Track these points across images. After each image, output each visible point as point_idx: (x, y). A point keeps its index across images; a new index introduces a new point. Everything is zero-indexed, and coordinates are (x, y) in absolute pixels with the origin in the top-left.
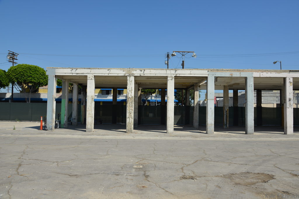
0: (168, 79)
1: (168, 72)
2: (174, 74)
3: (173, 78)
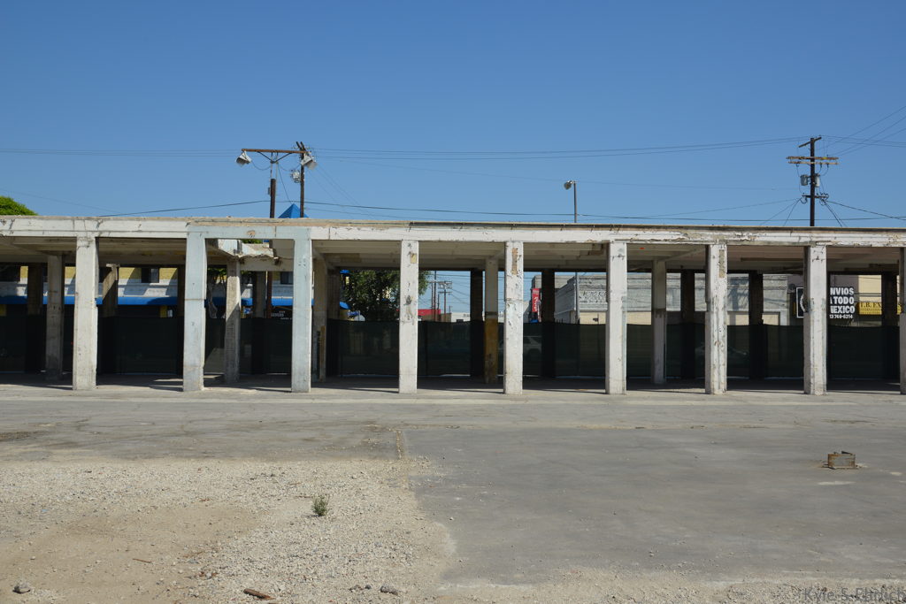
1: (79, 225)
2: (93, 232)
3: (90, 242)
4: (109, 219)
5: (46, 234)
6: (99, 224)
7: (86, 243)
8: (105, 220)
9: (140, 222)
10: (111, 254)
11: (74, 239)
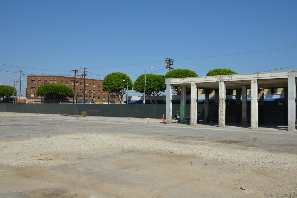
0: (252, 82)
1: (252, 76)
2: (256, 78)
3: (255, 81)
4: (261, 73)
5: (242, 80)
6: (258, 75)
7: (254, 82)
8: (260, 74)
9: (272, 74)
10: (262, 84)
11: (250, 81)
